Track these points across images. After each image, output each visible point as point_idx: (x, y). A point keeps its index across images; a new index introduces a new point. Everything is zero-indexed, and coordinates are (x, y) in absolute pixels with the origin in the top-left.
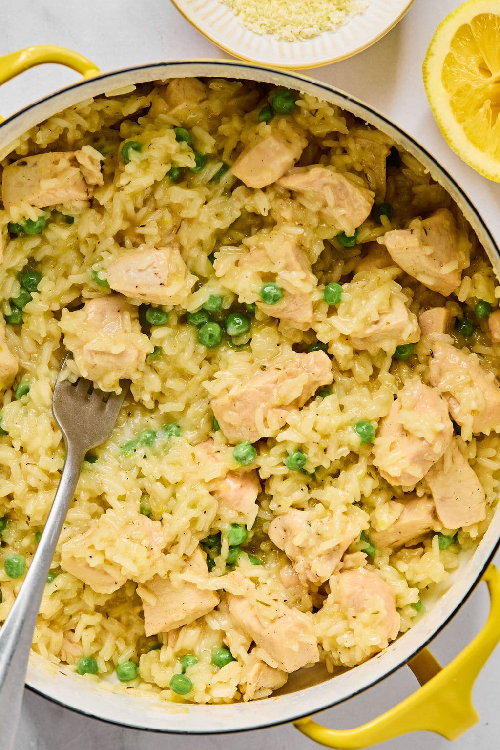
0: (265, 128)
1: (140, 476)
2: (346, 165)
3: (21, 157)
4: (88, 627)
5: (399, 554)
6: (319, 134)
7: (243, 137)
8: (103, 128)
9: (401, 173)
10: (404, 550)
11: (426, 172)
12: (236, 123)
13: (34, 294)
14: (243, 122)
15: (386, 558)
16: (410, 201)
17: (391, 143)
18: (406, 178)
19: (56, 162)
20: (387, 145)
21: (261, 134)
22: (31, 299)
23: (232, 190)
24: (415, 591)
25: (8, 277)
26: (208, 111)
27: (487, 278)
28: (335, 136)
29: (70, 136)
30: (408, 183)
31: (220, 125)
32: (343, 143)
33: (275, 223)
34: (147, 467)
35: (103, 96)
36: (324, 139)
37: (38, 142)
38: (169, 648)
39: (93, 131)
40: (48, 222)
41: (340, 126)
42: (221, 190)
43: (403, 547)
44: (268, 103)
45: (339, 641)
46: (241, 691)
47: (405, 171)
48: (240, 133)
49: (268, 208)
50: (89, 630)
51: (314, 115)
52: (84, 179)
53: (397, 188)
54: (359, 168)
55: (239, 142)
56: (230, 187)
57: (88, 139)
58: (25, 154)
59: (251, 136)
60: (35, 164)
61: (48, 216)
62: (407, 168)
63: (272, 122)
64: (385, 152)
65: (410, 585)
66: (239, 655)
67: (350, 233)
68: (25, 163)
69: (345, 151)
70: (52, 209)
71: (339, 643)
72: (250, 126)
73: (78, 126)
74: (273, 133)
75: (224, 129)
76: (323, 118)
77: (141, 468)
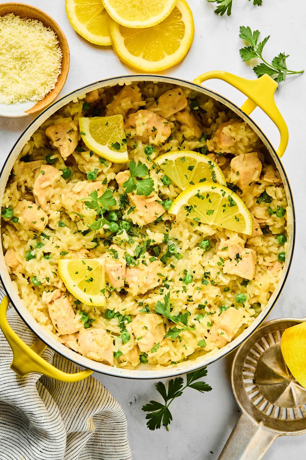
0: (21, 220)
1: (189, 249)
2: (31, 180)
3: (53, 327)
4: (264, 260)
5: (205, 124)
6: (19, 194)
7: (27, 229)
8: (35, 293)
9: (31, 155)
10: (203, 122)
11: (27, 143)
12: (21, 233)
13: (115, 311)
14: (20, 230)
15: (208, 130)
16: (43, 148)
17: (18, 161)
18: (33, 152)
19: (53, 311)
20: (19, 163)
21: (23, 221)
22: (118, 312)
23: (52, 230)
24: (220, 114)
25: (110, 325)
26: (19, 247)
27: (72, 108)
28: (19, 187)
29: (41, 307)
30: (35, 151)
31: (24, 240)
32: (22, 183)
33: (63, 208)
34: (185, 246)
35: (20, 295)
36: (21, 192)
37: (45, 321)
38: (266, 221)
39: (37, 298)
40: (82, 311)
41: (14, 186)
42: (53, 234)
43: (201, 122)
44: (10, 220)
45: (246, 144)
46: (279, 185)
47: (30, 153)
48: (25, 230)
49: (56, 212)
50: (265, 259)
51: (11, 198)
52: (59, 298)
53: (38, 155)
54: (32, 174)
55: (30, 230)
56: (51, 231)
57: (40, 299)
58: (52, 326)
59: (26, 225)
60: (56, 320)
61: (78, 311)
62: (28, 152)
63: (18, 217)
64: (23, 163)
65: (218, 117)
66: (263, 188)
67: (61, 173)
68: (56, 325)
69: (26, 182)
70: (75, 310)
71: (247, 144)
72: (22, 226)
73: (35, 304)
74: (22, 215)
75: (25, 238)
76: (12, 194)
77: (186, 250)
